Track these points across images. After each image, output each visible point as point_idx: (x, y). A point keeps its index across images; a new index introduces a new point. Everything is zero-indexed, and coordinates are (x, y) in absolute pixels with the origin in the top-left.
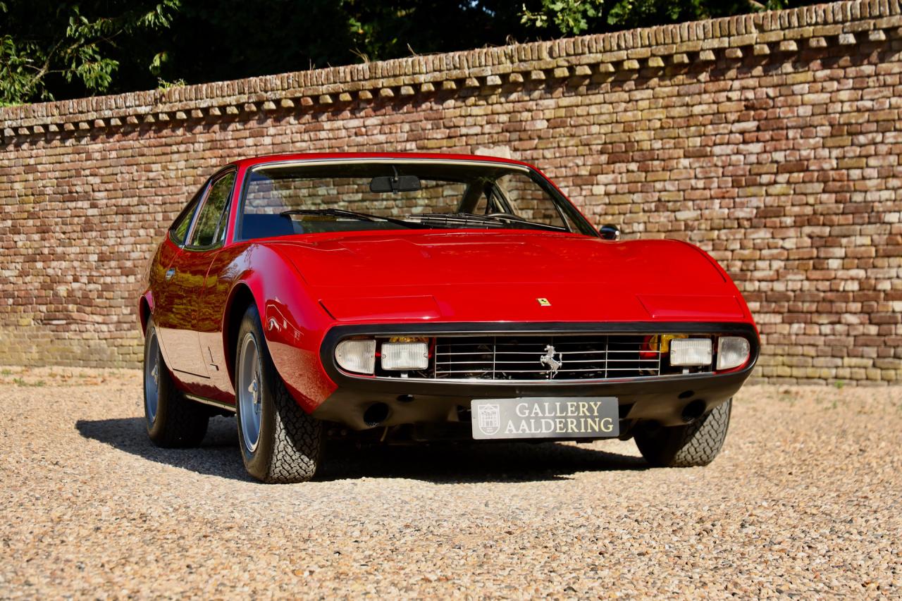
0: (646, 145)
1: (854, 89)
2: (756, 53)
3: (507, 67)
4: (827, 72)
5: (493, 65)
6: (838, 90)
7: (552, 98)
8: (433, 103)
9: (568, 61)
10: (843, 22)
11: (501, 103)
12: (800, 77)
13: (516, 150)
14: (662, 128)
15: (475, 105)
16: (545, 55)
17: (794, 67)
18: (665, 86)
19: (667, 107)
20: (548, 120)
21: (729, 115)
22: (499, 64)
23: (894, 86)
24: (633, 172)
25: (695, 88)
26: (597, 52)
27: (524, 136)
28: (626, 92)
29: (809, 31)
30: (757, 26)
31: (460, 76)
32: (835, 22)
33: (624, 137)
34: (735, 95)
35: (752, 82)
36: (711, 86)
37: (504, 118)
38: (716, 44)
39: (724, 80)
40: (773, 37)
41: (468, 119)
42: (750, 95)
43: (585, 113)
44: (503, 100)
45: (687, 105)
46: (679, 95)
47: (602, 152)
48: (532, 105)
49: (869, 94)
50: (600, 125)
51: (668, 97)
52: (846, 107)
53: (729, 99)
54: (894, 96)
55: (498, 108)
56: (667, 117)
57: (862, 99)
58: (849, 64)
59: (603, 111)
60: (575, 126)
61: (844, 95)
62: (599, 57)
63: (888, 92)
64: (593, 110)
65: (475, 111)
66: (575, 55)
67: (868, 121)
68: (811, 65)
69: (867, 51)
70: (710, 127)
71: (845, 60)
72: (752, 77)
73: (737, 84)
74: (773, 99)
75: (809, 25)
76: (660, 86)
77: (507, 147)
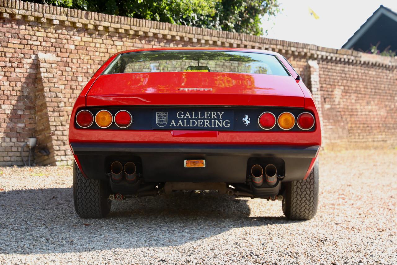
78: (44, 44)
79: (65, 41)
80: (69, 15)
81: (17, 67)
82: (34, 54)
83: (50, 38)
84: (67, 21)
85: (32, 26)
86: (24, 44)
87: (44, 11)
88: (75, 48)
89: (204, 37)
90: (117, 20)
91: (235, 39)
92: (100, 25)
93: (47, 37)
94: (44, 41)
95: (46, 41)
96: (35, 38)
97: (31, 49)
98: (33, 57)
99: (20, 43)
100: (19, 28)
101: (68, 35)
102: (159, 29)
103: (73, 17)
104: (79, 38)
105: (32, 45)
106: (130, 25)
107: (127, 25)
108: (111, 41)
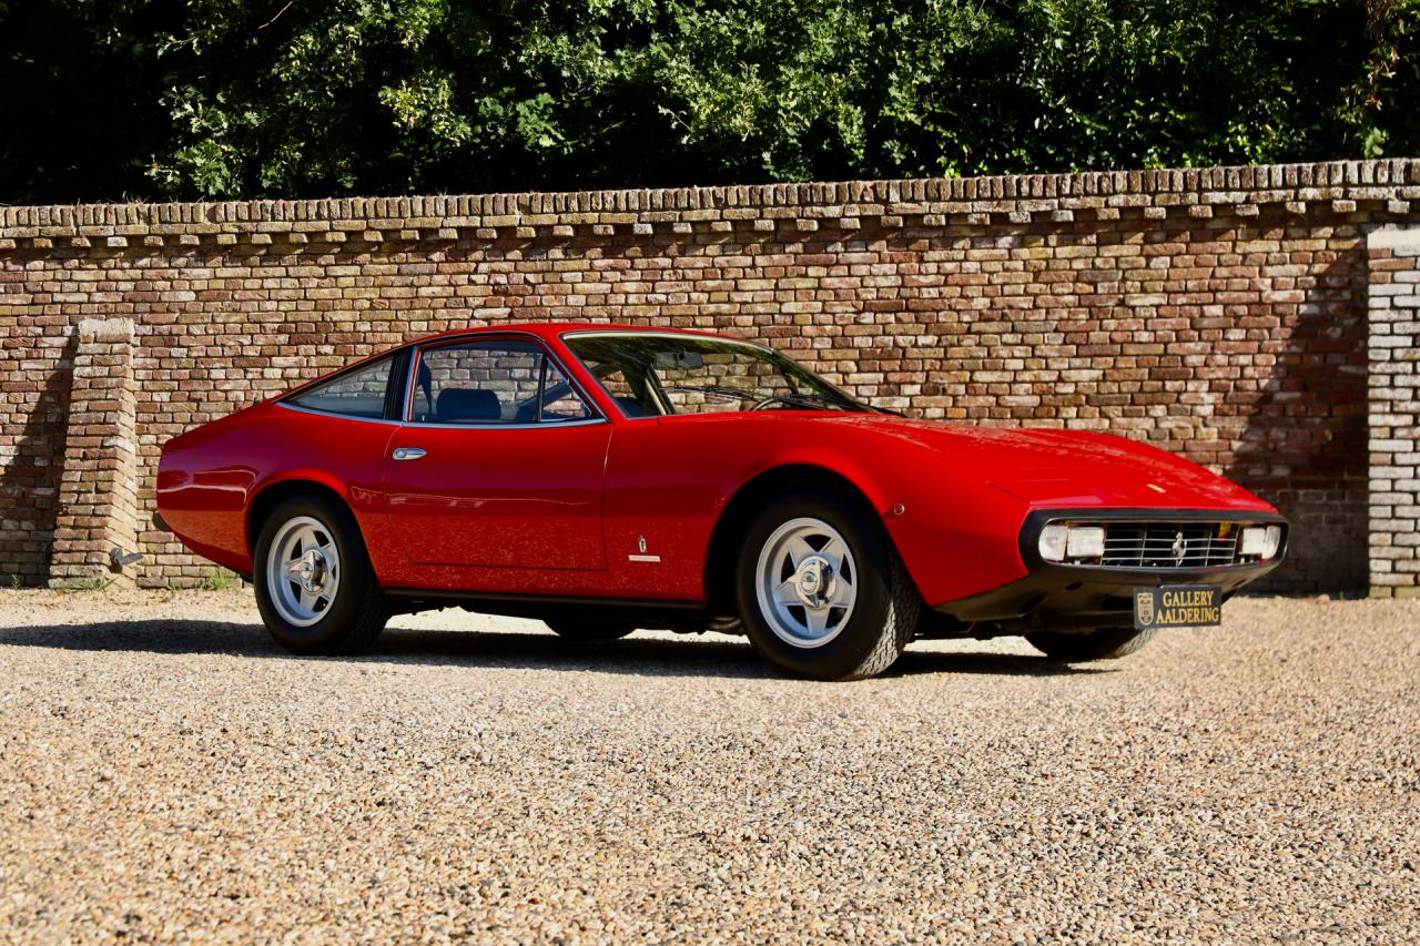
0: (348, 327)
1: (642, 280)
2: (519, 235)
3: (140, 227)
4: (611, 261)
5: (117, 223)
6: (622, 281)
7: (205, 267)
8: (8, 263)
9: (239, 227)
10: (640, 211)
11: (122, 269)
12: (572, 265)
13: (143, 323)
14: (372, 308)
15: (80, 269)
16: (202, 217)
17: (565, 253)
18: (381, 264)
19: (380, 287)
20: (197, 292)
21: (470, 300)
22: (127, 223)
23: (695, 281)
24: (326, 354)
25: (426, 268)
26: (284, 220)
27: (156, 307)
28: (321, 266)
29: (592, 218)
30: (520, 207)
31: (64, 233)
32: (629, 210)
33: (317, 316)
34: (480, 279)
35: (505, 266)
36: (446, 267)
37: (130, 286)
38: (463, 222)
39: (466, 261)
40: (545, 220)
41: (66, 284)
42: (502, 279)
43: (257, 287)
44: (126, 265)
45: (412, 285)
46: (399, 273)
47: (280, 332)
48: (173, 273)
49: (661, 287)
50: (278, 301)
51: (383, 275)
52: (632, 299)
53: (471, 282)
54: (695, 291)
55: (118, 274)
56: (380, 297)
57: (653, 292)
58: (639, 254)
59: (284, 286)
60: (241, 301)
61: (630, 287)
62: (288, 226)
63: (687, 286)
64: (269, 283)
65: (78, 275)
66: (250, 220)
67: (661, 315)
68: (588, 253)
69: (663, 243)
70: (444, 311)
71: (635, 250)
72: (505, 260)
73: (484, 267)
74: (533, 285)
75: (592, 210)
76: (371, 262)
77: (132, 321)
78: (98, 297)
79: (161, 284)
80: (156, 219)
81: (27, 358)
82: (71, 324)
83: (117, 281)
84: (150, 234)
85: (61, 261)
86: (44, 304)
87: (80, 221)
88: (197, 299)
89: (687, 215)
90: (313, 211)
91: (851, 201)
92: (257, 232)
93: (108, 279)
94: (98, 290)
95: (103, 290)
96: (73, 286)
97: (63, 313)
98: (69, 330)
99: (33, 304)
100: (25, 269)
101: (170, 267)
102: (482, 214)
103: (170, 223)
104: (207, 273)
105: (65, 302)
106: (366, 218)
107: (354, 218)
108: (315, 268)
